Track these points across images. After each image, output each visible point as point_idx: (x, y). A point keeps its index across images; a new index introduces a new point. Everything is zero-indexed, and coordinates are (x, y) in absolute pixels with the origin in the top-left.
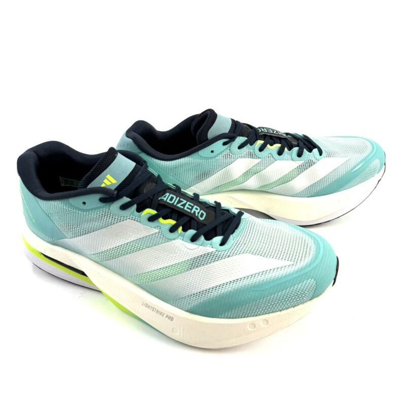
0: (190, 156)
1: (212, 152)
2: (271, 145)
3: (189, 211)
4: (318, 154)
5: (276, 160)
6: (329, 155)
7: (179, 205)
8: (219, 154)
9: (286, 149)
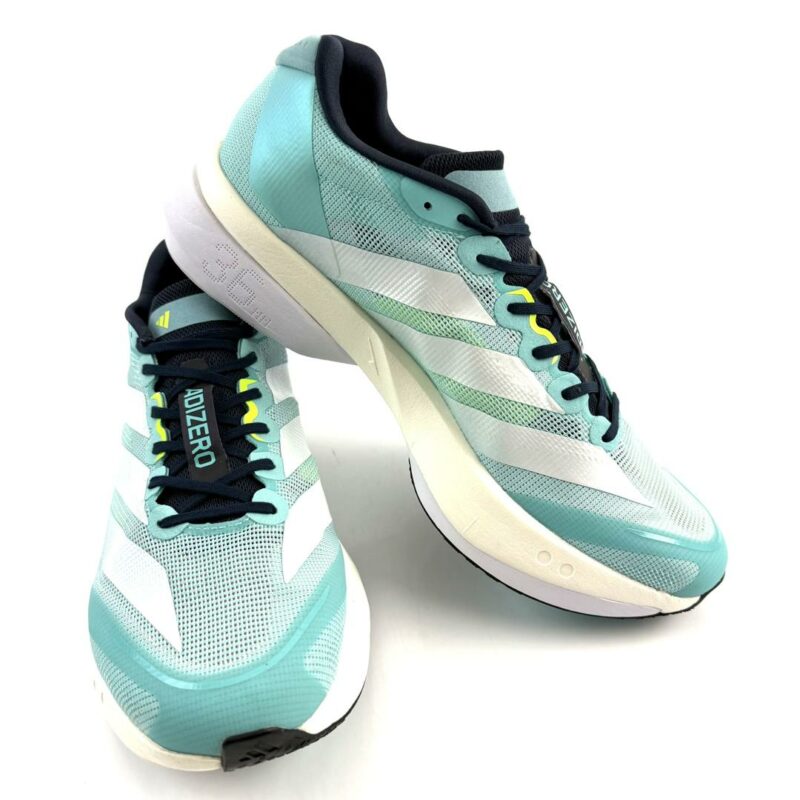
0: (382, 170)
1: (428, 206)
2: (540, 323)
3: (191, 437)
4: (603, 432)
5: (518, 355)
6: (619, 459)
7: (189, 418)
8: (435, 226)
9: (556, 359)
